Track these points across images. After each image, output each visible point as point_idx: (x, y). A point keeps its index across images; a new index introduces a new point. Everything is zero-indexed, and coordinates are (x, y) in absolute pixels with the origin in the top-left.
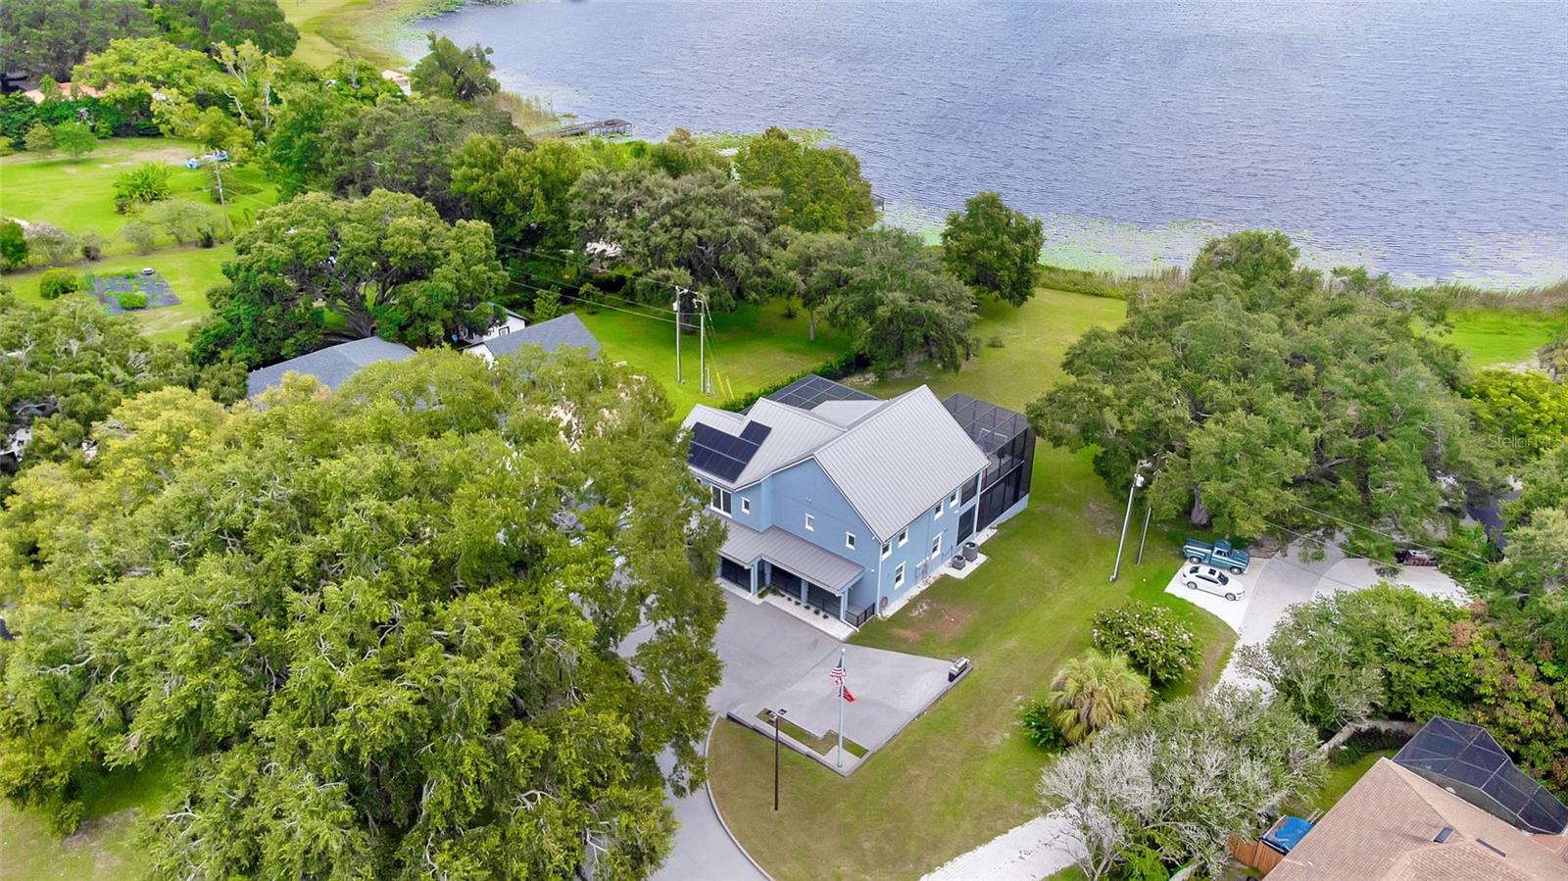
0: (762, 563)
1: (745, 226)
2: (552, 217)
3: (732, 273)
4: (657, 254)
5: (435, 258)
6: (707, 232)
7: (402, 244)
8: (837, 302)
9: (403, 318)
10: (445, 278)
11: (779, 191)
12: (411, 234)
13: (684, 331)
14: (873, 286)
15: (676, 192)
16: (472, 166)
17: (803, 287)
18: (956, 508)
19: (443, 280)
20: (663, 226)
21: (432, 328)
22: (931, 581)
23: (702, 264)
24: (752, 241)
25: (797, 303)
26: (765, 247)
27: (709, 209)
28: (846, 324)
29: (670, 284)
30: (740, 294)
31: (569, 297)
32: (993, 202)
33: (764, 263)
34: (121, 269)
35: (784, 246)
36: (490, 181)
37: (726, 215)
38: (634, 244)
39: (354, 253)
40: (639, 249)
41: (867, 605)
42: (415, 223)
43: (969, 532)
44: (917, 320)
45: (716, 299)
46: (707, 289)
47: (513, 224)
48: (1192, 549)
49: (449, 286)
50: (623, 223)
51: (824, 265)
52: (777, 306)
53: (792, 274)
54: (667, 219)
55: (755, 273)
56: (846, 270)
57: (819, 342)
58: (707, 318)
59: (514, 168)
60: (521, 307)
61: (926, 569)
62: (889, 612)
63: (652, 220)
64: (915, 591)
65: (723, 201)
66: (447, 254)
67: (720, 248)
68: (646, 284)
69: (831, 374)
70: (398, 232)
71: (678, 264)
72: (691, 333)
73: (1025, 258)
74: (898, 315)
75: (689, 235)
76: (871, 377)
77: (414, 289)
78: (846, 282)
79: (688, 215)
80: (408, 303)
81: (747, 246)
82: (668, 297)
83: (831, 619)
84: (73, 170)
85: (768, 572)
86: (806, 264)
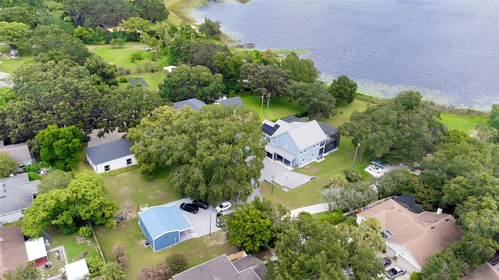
0: (275, 154)
1: (281, 79)
2: (235, 73)
3: (277, 90)
4: (259, 85)
5: (210, 82)
6: (272, 80)
7: (203, 78)
8: (301, 99)
9: (201, 95)
10: (212, 87)
11: (291, 71)
12: (205, 76)
13: (264, 103)
14: (310, 96)
15: (265, 69)
16: (218, 60)
17: (293, 95)
18: (319, 148)
19: (211, 87)
20: (261, 78)
21: (208, 97)
22: (312, 162)
23: (270, 87)
24: (282, 83)
25: (292, 98)
26: (286, 84)
27: (273, 75)
28: (303, 105)
29: (262, 92)
30: (278, 95)
31: (237, 92)
32: (345, 77)
33: (285, 88)
34: (135, 77)
35: (290, 84)
36: (222, 63)
37: (277, 76)
38: (254, 81)
39: (193, 79)
40: (255, 83)
41: (296, 164)
42: (206, 73)
43: (322, 153)
44: (320, 105)
45: (272, 96)
46: (270, 93)
47: (226, 74)
48: (373, 162)
49: (213, 89)
50: (252, 76)
51: (299, 90)
52: (287, 99)
53: (291, 91)
54: (263, 76)
55: (282, 90)
56: (304, 92)
57: (296, 109)
58: (269, 100)
59: (228, 61)
60: (226, 93)
61: (310, 159)
62: (301, 166)
63: (259, 76)
64: (308, 163)
65: (276, 73)
66: (212, 81)
67: (274, 84)
68: (256, 91)
69: (298, 116)
70: (203, 75)
71: (264, 87)
72: (265, 103)
73: (351, 92)
74: (315, 103)
75: (267, 80)
76: (308, 118)
77: (205, 89)
78: (304, 95)
79: (268, 75)
80: (203, 91)
81: (281, 84)
82: (261, 95)
83: (288, 166)
84: (119, 50)
85: (276, 156)
86: (295, 90)
